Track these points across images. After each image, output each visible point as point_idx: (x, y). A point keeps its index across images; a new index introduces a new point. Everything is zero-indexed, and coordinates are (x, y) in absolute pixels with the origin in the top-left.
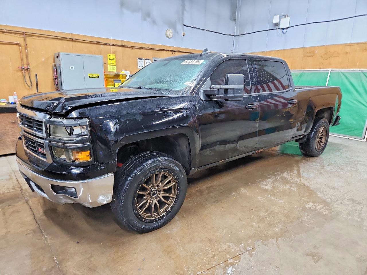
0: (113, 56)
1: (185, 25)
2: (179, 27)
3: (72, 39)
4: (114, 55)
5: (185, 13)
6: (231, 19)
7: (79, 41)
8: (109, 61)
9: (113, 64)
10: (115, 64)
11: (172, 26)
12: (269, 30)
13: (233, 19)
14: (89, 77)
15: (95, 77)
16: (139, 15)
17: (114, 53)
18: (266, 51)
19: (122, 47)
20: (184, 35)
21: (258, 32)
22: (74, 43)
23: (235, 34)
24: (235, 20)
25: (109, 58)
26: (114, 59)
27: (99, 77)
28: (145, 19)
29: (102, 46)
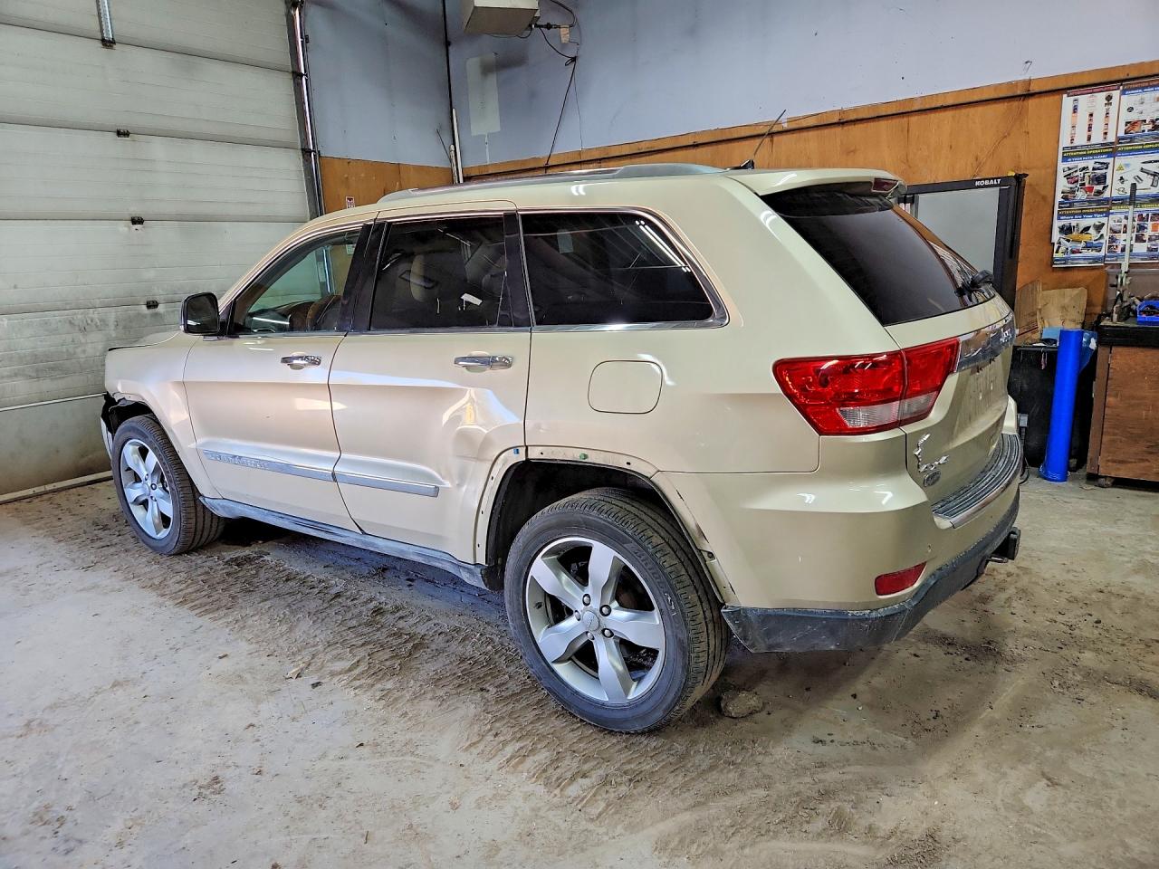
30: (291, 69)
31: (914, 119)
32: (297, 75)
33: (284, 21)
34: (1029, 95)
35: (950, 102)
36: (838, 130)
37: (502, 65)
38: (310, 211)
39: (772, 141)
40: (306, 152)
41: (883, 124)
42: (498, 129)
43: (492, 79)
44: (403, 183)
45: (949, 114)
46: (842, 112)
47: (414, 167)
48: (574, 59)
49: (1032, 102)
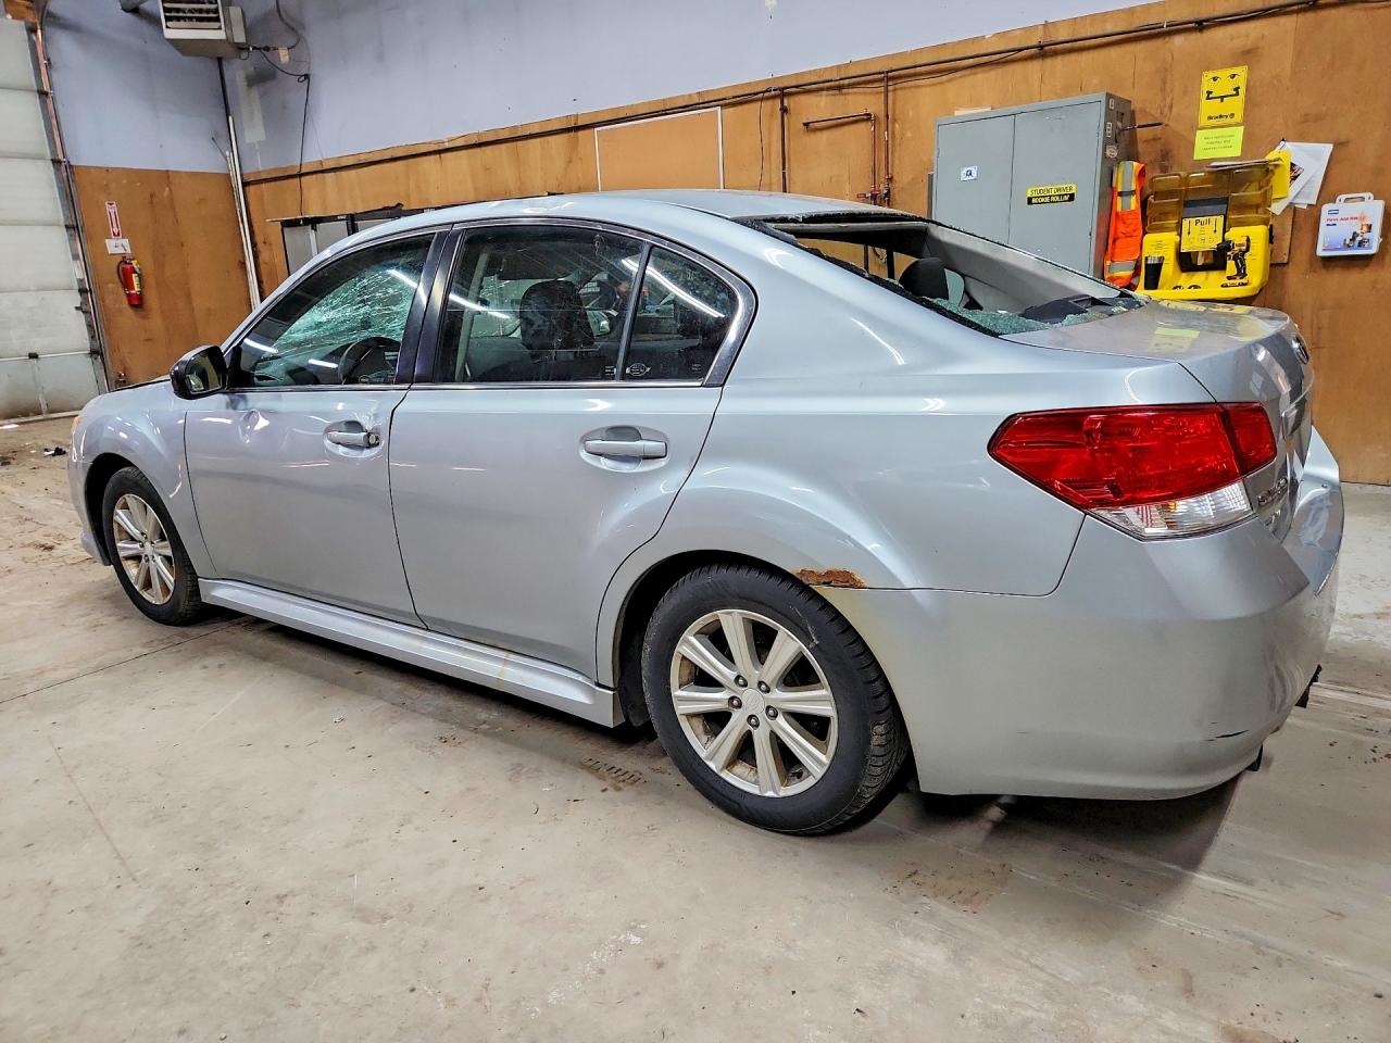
0: (1233, 76)
3: (1041, 47)
4: (1242, 72)
7: (1074, 47)
8: (1208, 108)
9: (1229, 120)
10: (1238, 117)
14: (1030, 201)
15: (1053, 199)
17: (1247, 56)
19: (1298, 12)
22: (1049, 62)
25: (1209, 93)
26: (1237, 89)
27: (1072, 197)
29: (1178, 40)
30: (35, 88)
31: (519, 143)
32: (42, 94)
33: (26, 45)
34: (577, 128)
35: (536, 130)
36: (478, 150)
37: (262, 78)
38: (64, 215)
40: (56, 162)
41: (503, 146)
42: (262, 137)
43: (255, 93)
44: (173, 188)
45: (538, 140)
46: (479, 134)
47: (186, 173)
48: (307, 76)
49: (581, 133)
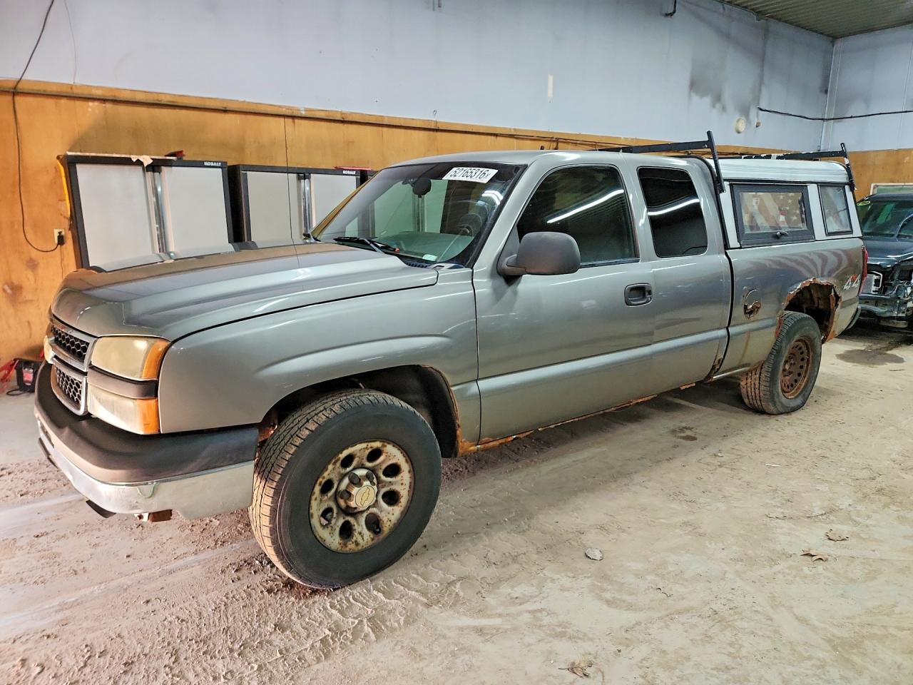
1: (761, 110)
2: (753, 112)
5: (764, 89)
6: (821, 91)
11: (745, 112)
12: (906, 112)
13: (825, 89)
16: (707, 100)
18: (896, 149)
20: (757, 126)
21: (880, 114)
23: (826, 118)
24: (826, 92)
28: (714, 106)
31: (385, 129)
34: (437, 130)
39: (294, 122)
41: (368, 128)
49: (438, 134)
